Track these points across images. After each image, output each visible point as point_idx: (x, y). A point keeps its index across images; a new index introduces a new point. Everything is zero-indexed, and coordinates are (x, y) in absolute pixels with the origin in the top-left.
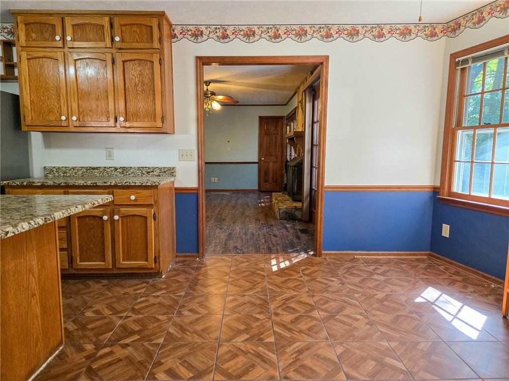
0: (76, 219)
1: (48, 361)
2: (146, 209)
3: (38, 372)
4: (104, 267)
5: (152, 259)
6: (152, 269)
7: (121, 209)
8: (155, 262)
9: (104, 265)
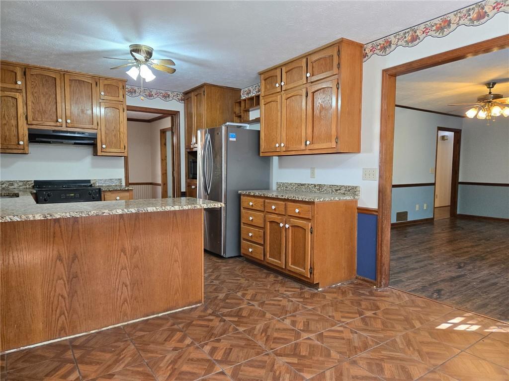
0: (268, 223)
1: (185, 308)
2: (305, 222)
3: (174, 311)
4: (279, 265)
5: (307, 269)
6: (307, 278)
7: (292, 219)
8: (311, 273)
9: (280, 264)
